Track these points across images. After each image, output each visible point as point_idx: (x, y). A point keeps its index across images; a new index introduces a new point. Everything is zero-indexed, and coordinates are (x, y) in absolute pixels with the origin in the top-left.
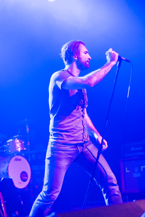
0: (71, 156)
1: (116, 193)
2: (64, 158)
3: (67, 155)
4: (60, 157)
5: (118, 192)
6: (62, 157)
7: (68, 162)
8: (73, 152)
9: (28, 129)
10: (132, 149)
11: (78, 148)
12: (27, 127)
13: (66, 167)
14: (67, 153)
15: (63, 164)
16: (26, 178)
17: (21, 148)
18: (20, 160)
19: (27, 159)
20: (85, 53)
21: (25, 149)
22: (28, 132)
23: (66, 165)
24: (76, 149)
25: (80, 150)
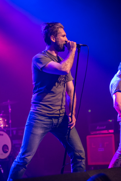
0: (46, 126)
1: (82, 166)
2: (40, 127)
3: (42, 124)
4: (36, 125)
5: (83, 164)
6: (38, 126)
7: (42, 131)
8: (48, 122)
9: (10, 109)
10: (98, 128)
11: (52, 120)
12: (9, 107)
13: (40, 135)
14: (43, 123)
15: (38, 132)
16: (7, 150)
17: (3, 125)
18: (2, 135)
19: (9, 135)
20: (63, 36)
21: (7, 126)
22: (10, 112)
23: (41, 133)
24: (51, 120)
25: (55, 122)
